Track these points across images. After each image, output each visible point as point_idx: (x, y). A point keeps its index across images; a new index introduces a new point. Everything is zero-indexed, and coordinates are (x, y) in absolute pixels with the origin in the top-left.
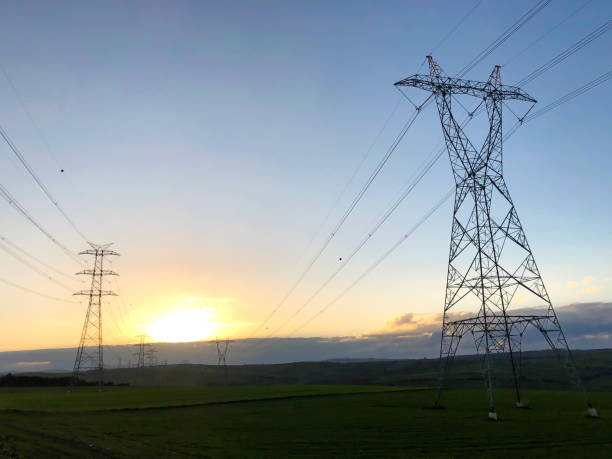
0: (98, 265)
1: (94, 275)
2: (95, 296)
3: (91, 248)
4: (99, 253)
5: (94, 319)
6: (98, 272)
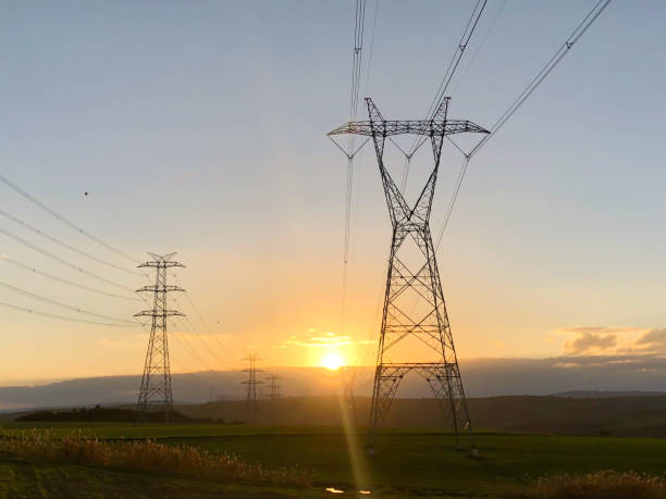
0: (161, 279)
1: (157, 291)
2: (159, 317)
3: (152, 259)
4: (162, 265)
5: (158, 344)
6: (161, 288)
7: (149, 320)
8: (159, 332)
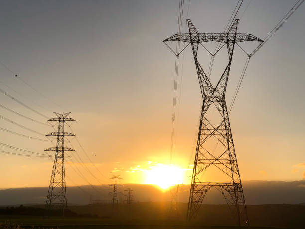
0: (61, 128)
1: (58, 136)
2: (60, 152)
3: (56, 116)
4: (62, 120)
5: (59, 168)
6: (61, 134)
7: (53, 153)
8: (59, 161)
